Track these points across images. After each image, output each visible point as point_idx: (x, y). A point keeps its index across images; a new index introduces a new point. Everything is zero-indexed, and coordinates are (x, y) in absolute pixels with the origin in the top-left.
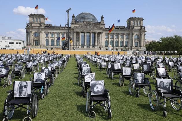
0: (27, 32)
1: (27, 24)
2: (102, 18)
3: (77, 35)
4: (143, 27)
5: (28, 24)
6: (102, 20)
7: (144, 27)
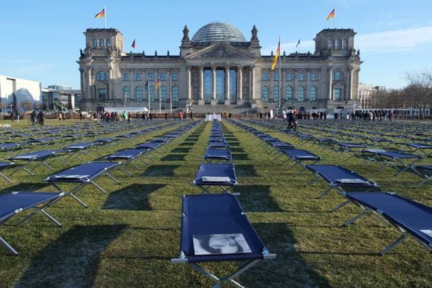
0: (82, 71)
1: (81, 51)
2: (254, 31)
3: (195, 75)
4: (355, 51)
5: (83, 52)
6: (254, 38)
7: (356, 53)
